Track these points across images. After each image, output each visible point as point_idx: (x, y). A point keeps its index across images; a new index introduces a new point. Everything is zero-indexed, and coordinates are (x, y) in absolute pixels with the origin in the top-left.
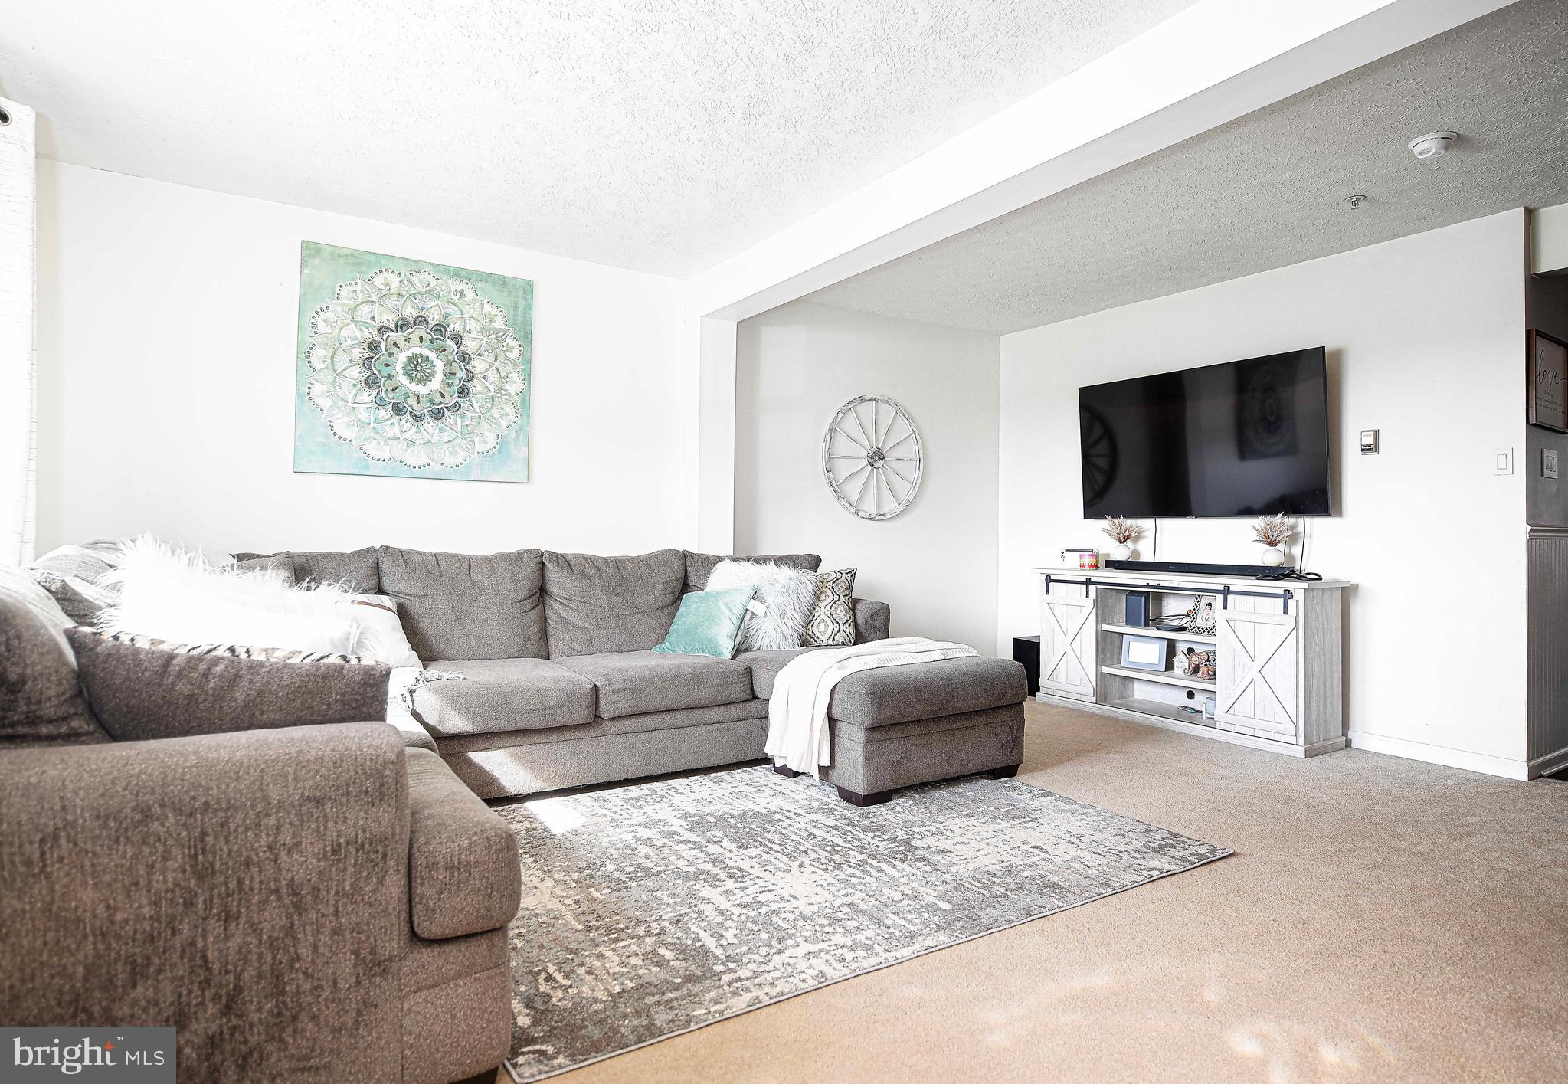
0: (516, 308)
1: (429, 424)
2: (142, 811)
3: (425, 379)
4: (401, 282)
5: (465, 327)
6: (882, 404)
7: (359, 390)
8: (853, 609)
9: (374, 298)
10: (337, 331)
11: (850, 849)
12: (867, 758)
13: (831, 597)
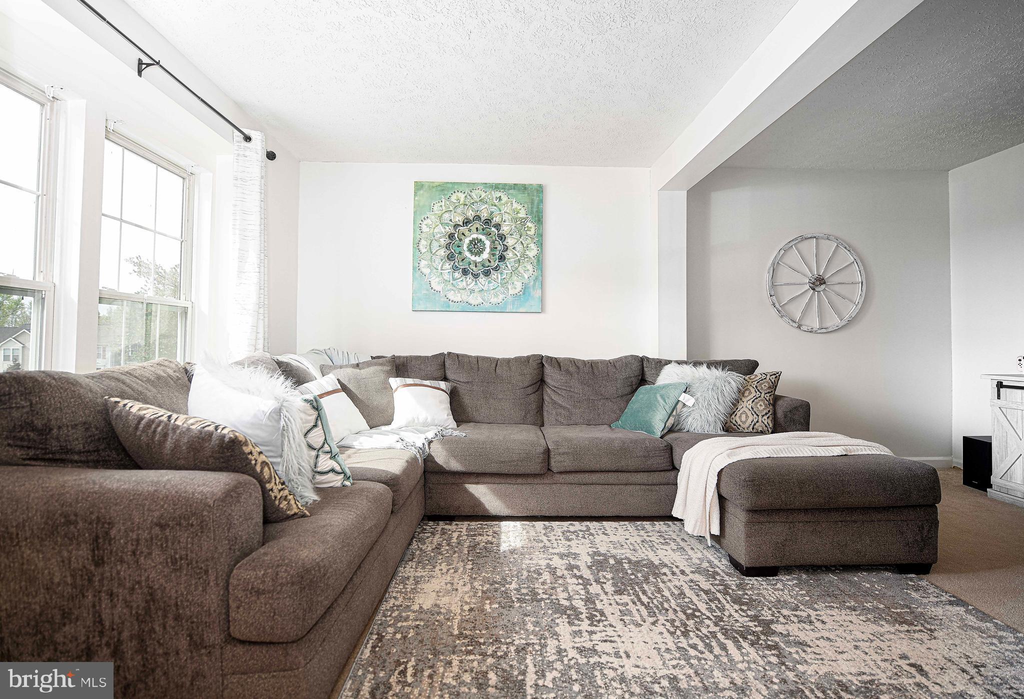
0: (532, 203)
1: (482, 279)
2: (65, 517)
3: (479, 253)
4: (466, 197)
5: (502, 219)
6: (823, 241)
7: (444, 262)
8: (774, 405)
9: (451, 209)
10: (432, 230)
11: (708, 618)
12: (748, 536)
13: (754, 394)
